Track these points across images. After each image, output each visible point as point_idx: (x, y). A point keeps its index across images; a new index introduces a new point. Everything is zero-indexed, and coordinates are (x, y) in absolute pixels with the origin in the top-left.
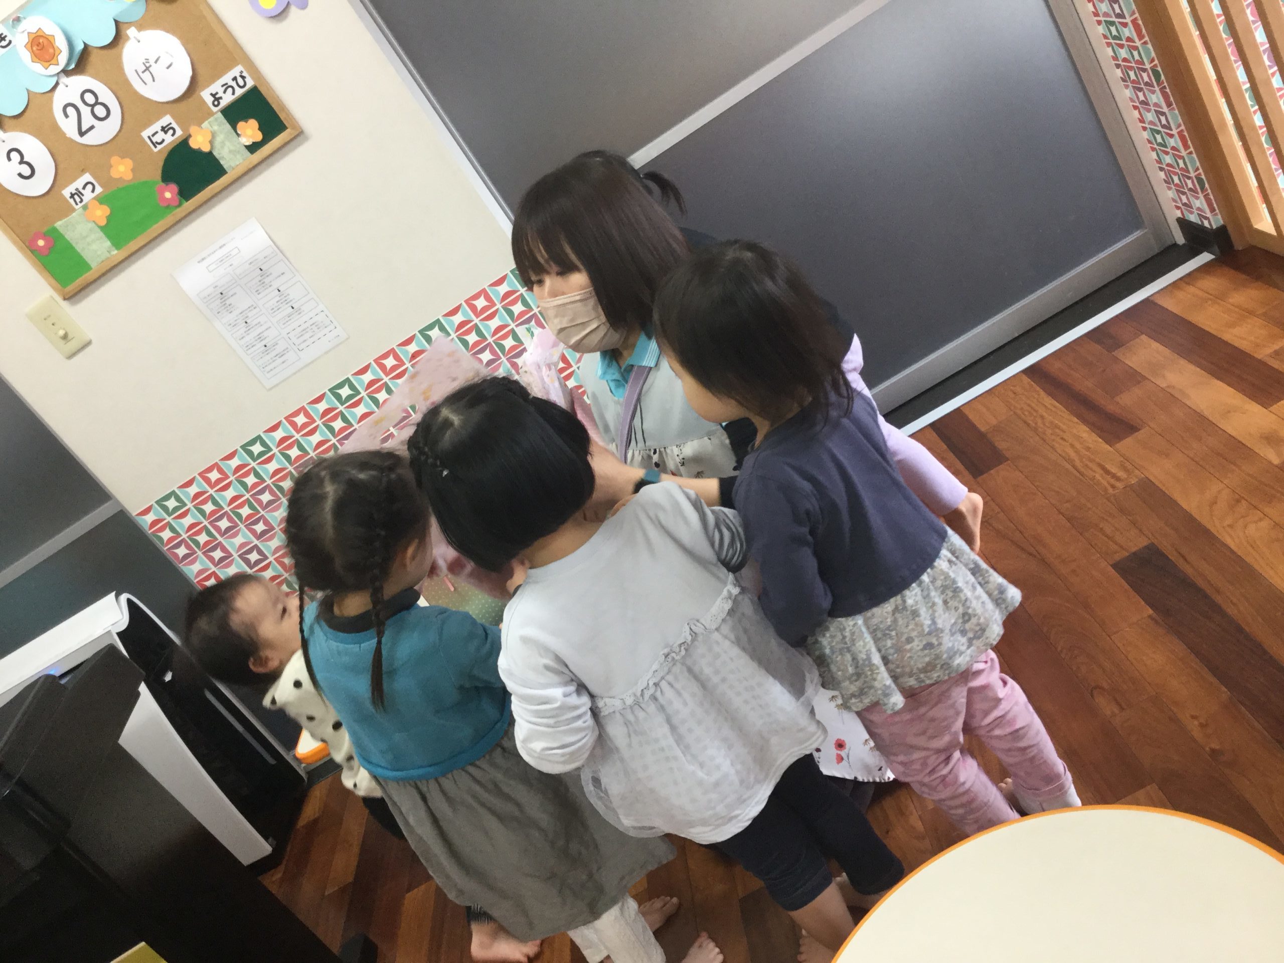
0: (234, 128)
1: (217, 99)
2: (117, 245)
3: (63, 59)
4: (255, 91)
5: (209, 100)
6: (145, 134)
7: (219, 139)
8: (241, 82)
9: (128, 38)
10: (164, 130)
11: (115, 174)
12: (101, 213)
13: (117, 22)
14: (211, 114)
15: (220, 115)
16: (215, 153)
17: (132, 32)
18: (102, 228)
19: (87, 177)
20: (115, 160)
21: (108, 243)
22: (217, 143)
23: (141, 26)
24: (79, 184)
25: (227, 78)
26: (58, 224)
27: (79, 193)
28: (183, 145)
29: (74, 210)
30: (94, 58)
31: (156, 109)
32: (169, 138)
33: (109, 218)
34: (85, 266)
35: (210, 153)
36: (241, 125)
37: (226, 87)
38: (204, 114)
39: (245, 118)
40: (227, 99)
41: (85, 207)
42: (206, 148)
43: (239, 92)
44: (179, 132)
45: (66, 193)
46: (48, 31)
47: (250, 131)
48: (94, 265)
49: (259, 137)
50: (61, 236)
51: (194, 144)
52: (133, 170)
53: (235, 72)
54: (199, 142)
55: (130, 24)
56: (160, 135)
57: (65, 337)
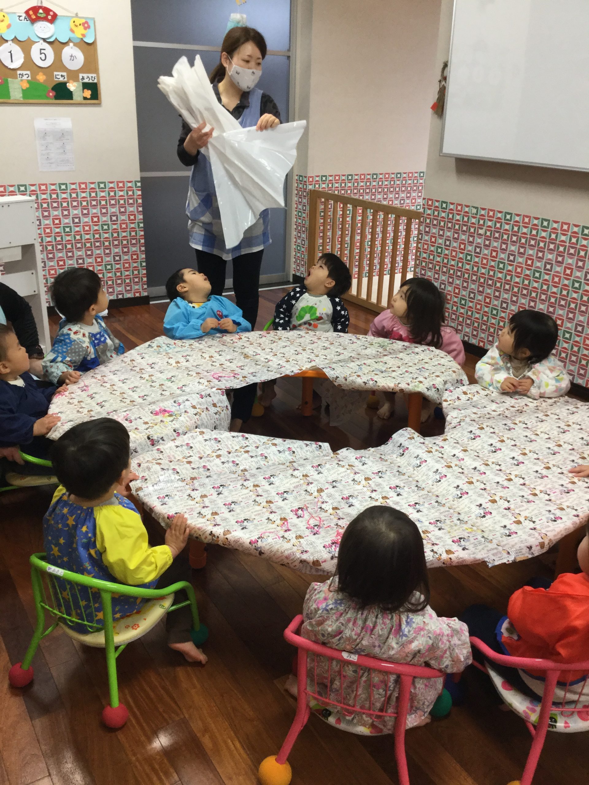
0: (83, 88)
1: (83, 78)
2: (23, 98)
4: (95, 84)
5: (81, 77)
6: (55, 73)
8: (93, 79)
9: (69, 45)
10: (62, 76)
11: (38, 77)
12: (26, 85)
13: (70, 39)
14: (79, 81)
15: (81, 84)
16: (73, 93)
17: (71, 44)
18: (23, 90)
19: (28, 72)
20: (41, 74)
21: (21, 95)
22: (76, 90)
23: (75, 45)
24: (24, 72)
25: (90, 75)
26: (9, 79)
27: (22, 75)
28: (64, 84)
29: (17, 78)
30: (55, 43)
31: (64, 69)
32: (61, 79)
33: (27, 89)
34: (9, 97)
35: (71, 92)
36: (85, 90)
37: (88, 77)
38: (76, 79)
39: (88, 89)
40: (86, 81)
41: (22, 80)
42: (71, 89)
43: (91, 81)
44: (66, 80)
45: (19, 72)
47: (88, 93)
48: (12, 98)
49: (89, 97)
50: (8, 83)
51: (68, 86)
52: (45, 81)
53: (94, 75)
54: (70, 86)
55: (72, 42)
56: (59, 76)
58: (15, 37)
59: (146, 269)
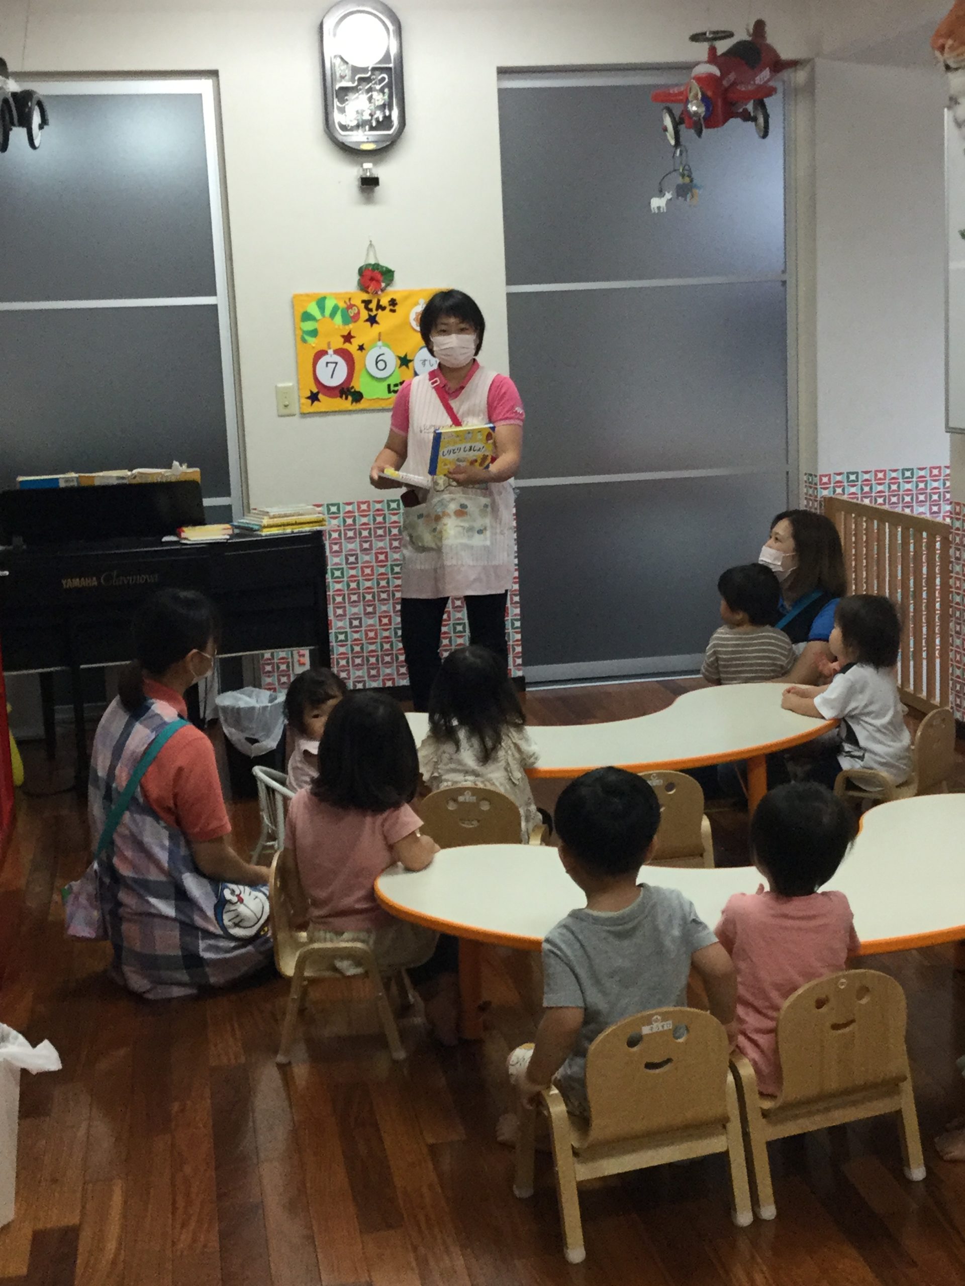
57: (286, 406)
59: (522, 633)
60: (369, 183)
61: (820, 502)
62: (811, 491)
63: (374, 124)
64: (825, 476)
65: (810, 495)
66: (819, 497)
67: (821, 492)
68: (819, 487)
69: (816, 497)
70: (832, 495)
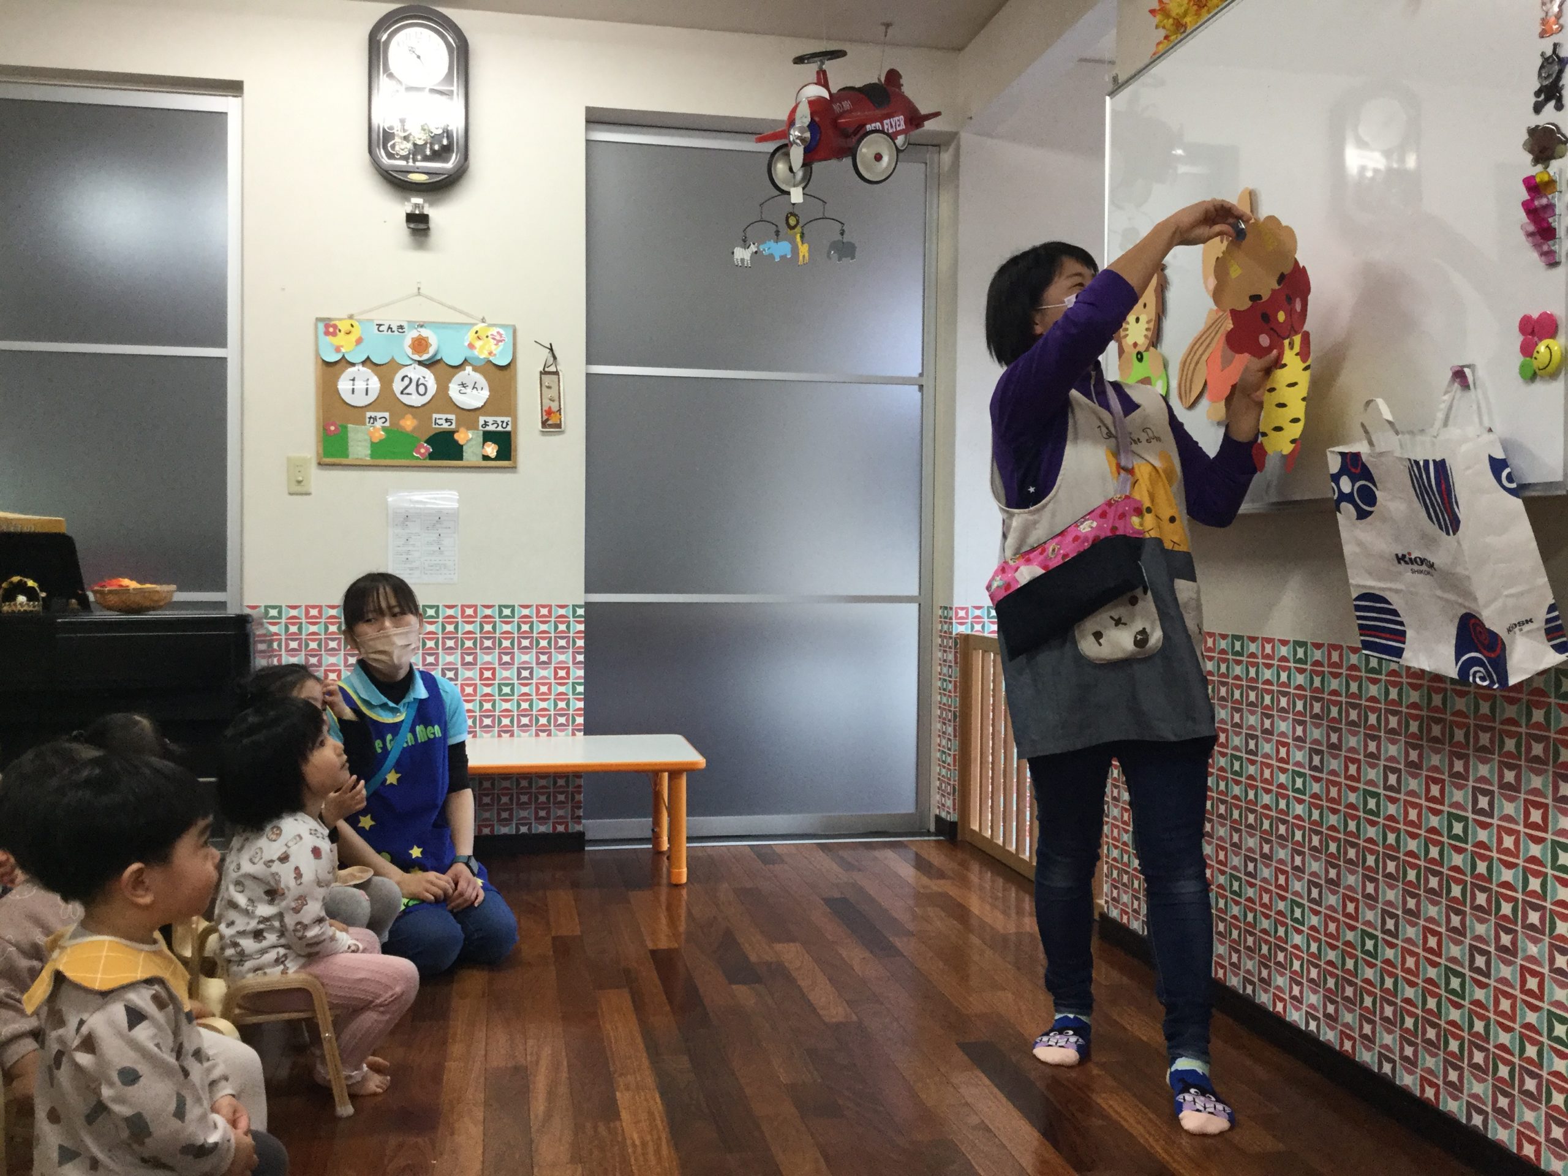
0: (485, 441)
1: (486, 424)
2: (372, 456)
3: (425, 357)
4: (508, 434)
5: (481, 422)
6: (435, 416)
7: (473, 442)
8: (504, 425)
9: (465, 370)
10: (447, 420)
11: (402, 423)
12: (379, 436)
13: (466, 360)
14: (477, 429)
15: (481, 433)
16: (465, 448)
17: (469, 369)
18: (372, 443)
19: (387, 415)
21: (369, 452)
22: (470, 444)
23: (476, 369)
24: (379, 415)
25: (499, 419)
26: (351, 426)
27: (375, 419)
28: (451, 433)
29: (364, 424)
30: (438, 366)
32: (446, 426)
33: (380, 441)
34: (345, 455)
35: (462, 446)
36: (488, 444)
37: (495, 422)
38: (473, 426)
39: (493, 442)
40: (491, 428)
41: (372, 427)
42: (461, 442)
43: (500, 429)
44: (453, 426)
45: (368, 414)
46: (430, 341)
47: (491, 450)
48: (351, 457)
49: (493, 454)
50: (347, 432)
51: (456, 436)
52: (415, 428)
53: (506, 419)
54: (461, 437)
55: (470, 364)
56: (442, 421)
57: (299, 482)
58: (368, 358)
60: (418, 223)
61: (955, 639)
62: (946, 627)
63: (428, 152)
64: (962, 609)
65: (945, 632)
66: (954, 633)
67: (957, 629)
68: (954, 621)
69: (951, 633)
70: (969, 632)
